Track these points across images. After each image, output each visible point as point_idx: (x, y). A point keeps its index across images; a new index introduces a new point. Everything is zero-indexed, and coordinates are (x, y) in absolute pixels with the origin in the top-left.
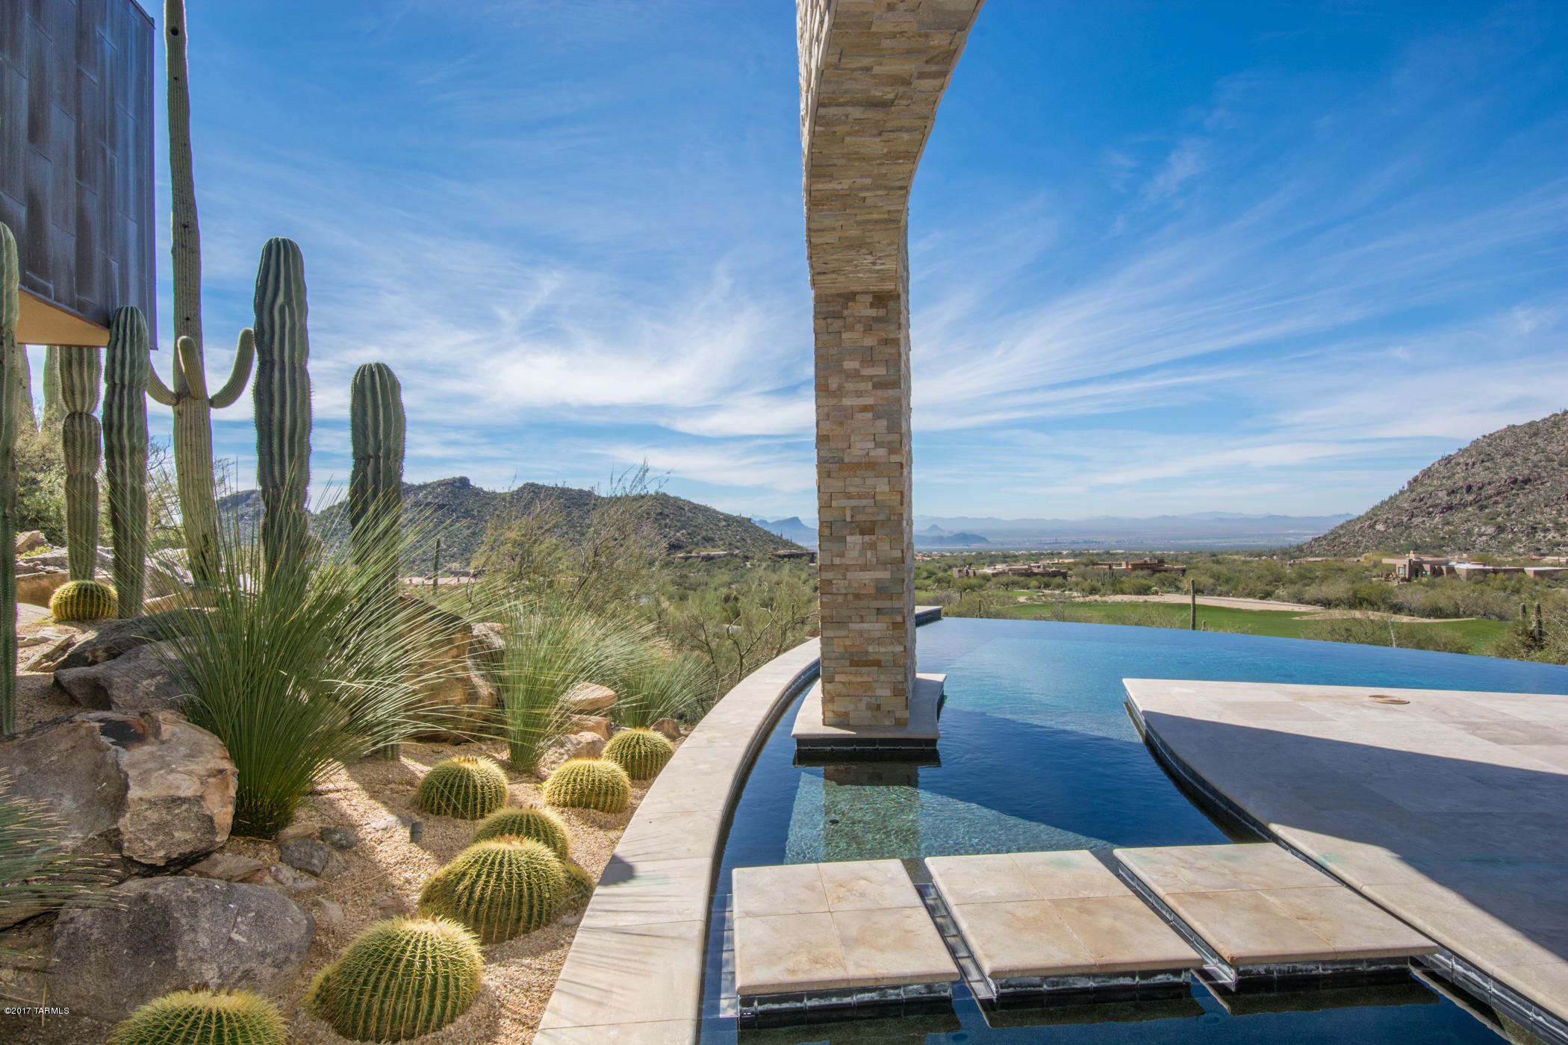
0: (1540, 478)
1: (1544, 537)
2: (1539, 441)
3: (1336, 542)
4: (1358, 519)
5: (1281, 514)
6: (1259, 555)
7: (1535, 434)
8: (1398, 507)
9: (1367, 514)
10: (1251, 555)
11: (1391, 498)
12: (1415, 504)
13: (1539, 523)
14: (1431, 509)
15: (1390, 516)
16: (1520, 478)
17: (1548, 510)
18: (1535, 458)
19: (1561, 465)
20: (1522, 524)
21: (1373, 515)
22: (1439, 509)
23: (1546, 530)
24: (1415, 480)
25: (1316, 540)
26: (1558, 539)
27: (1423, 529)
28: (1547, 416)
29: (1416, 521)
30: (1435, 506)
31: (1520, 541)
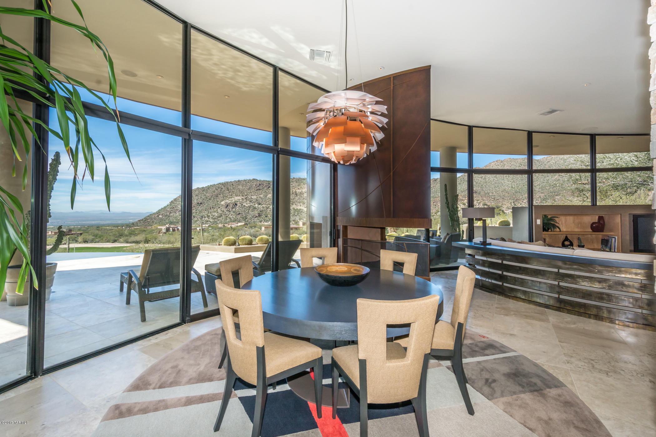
0: (204, 203)
1: (205, 219)
2: (204, 192)
3: (146, 222)
4: (154, 214)
5: (128, 212)
6: (117, 227)
7: (204, 191)
8: (166, 210)
9: (156, 212)
10: (114, 227)
11: (164, 207)
12: (171, 209)
13: (203, 215)
14: (176, 211)
15: (164, 213)
16: (199, 203)
17: (206, 212)
18: (203, 197)
19: (209, 200)
20: (199, 215)
21: (159, 212)
22: (178, 211)
23: (205, 217)
24: (172, 202)
25: (139, 221)
26: (208, 220)
27: (174, 217)
28: (207, 186)
29: (171, 214)
30: (177, 210)
31: (199, 220)
